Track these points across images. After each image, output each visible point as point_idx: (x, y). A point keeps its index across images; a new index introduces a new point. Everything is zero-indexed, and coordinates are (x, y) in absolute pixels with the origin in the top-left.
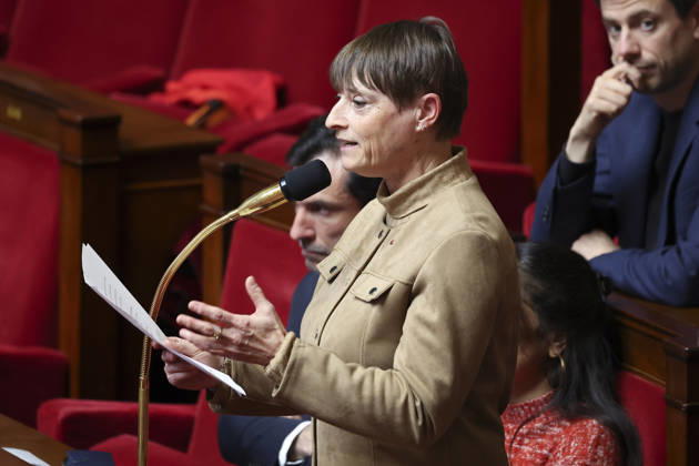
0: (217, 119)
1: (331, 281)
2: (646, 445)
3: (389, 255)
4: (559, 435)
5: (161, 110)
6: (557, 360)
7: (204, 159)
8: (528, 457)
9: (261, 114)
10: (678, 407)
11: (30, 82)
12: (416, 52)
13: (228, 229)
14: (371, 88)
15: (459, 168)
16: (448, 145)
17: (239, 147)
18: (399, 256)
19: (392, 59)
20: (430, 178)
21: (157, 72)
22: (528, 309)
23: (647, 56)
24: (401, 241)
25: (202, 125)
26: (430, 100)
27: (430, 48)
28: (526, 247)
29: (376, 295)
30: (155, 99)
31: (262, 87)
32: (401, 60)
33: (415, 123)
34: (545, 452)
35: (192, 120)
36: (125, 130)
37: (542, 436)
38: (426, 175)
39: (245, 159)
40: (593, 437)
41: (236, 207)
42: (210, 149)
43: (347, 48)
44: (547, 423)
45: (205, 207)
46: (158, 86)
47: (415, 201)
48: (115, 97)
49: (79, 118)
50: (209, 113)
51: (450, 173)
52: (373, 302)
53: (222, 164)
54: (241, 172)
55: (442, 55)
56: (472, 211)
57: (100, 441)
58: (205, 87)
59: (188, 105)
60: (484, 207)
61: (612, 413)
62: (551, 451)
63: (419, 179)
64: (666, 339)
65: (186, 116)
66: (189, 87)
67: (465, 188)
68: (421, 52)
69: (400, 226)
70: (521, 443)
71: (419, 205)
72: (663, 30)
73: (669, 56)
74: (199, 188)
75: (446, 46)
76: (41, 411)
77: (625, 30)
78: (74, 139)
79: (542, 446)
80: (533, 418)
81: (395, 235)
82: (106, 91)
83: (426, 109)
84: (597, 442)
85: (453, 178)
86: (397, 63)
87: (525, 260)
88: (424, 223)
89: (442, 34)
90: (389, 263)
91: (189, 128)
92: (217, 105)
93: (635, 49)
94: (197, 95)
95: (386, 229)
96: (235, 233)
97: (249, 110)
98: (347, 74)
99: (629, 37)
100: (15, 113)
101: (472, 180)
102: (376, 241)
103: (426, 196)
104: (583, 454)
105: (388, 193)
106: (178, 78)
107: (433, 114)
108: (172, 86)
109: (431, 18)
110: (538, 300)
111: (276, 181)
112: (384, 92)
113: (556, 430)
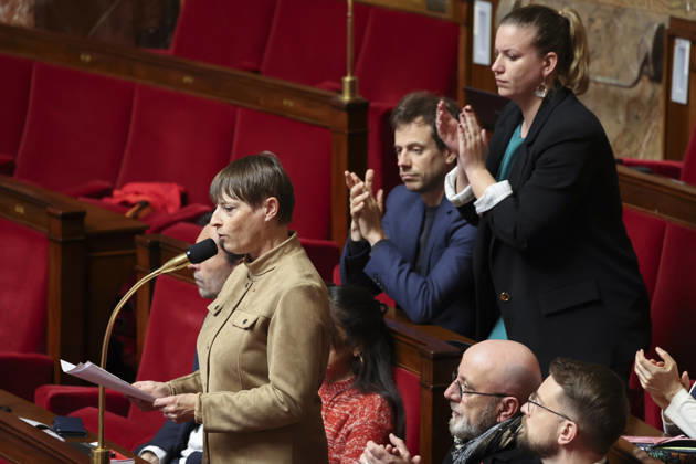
0: (144, 212)
1: (216, 315)
2: (408, 409)
3: (253, 299)
4: (356, 404)
5: (110, 208)
6: (358, 358)
7: (138, 237)
8: (337, 415)
9: (171, 210)
10: (427, 388)
11: (28, 190)
12: (260, 173)
13: (152, 282)
14: (234, 198)
15: (293, 244)
16: (285, 229)
17: (159, 230)
18: (260, 299)
19: (245, 179)
20: (277, 251)
21: (107, 184)
22: (339, 328)
23: (415, 169)
24: (260, 291)
25: (135, 217)
26: (271, 201)
27: (268, 170)
28: (335, 290)
29: (248, 325)
30: (107, 200)
31: (172, 193)
32: (251, 178)
33: (264, 216)
34: (347, 412)
35: (129, 214)
36: (87, 221)
37: (347, 403)
38: (275, 248)
39: (162, 237)
40: (378, 406)
41: (159, 267)
42: (141, 231)
43: (218, 176)
44: (350, 396)
45: (138, 267)
46: (108, 193)
47: (268, 264)
48: (81, 199)
49: (60, 213)
50: (140, 209)
51: (289, 248)
52: (246, 329)
53: (149, 241)
54: (161, 246)
55: (276, 173)
56: (303, 270)
57: (72, 411)
58: (137, 193)
59: (126, 205)
60: (310, 268)
61: (391, 391)
62: (351, 412)
63: (271, 251)
64: (421, 347)
65: (125, 212)
66: (127, 194)
67: (298, 257)
68: (262, 173)
69: (259, 281)
70: (333, 407)
71: (270, 268)
72: (426, 154)
73: (429, 172)
74: (134, 255)
75: (277, 168)
76: (38, 392)
77: (404, 151)
78: (57, 225)
79: (345, 409)
80: (341, 393)
81: (256, 286)
82: (76, 196)
83: (270, 207)
84: (381, 409)
85: (291, 250)
86: (248, 182)
87: (335, 299)
88: (274, 278)
89: (275, 162)
90: (254, 303)
91: (128, 219)
92: (145, 204)
93: (408, 163)
94: (132, 198)
95: (250, 282)
96: (157, 283)
97: (164, 207)
98: (218, 192)
99: (406, 155)
100: (20, 210)
101: (302, 251)
102: (244, 290)
103: (275, 262)
104: (372, 416)
105: (251, 261)
106: (120, 188)
107: (274, 210)
108: (116, 193)
109: (267, 152)
110: (345, 323)
111: (184, 251)
112: (242, 200)
113: (354, 400)
